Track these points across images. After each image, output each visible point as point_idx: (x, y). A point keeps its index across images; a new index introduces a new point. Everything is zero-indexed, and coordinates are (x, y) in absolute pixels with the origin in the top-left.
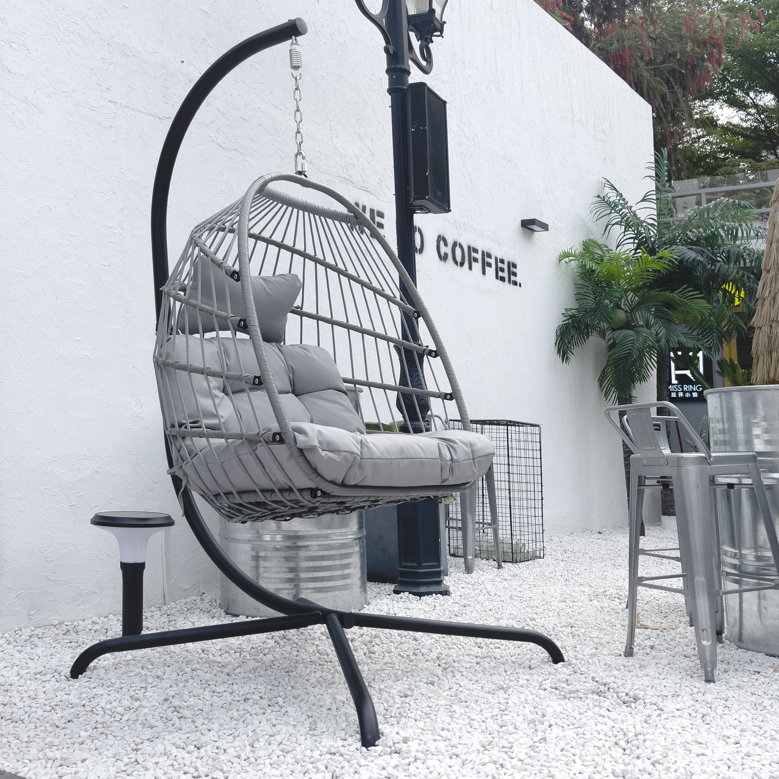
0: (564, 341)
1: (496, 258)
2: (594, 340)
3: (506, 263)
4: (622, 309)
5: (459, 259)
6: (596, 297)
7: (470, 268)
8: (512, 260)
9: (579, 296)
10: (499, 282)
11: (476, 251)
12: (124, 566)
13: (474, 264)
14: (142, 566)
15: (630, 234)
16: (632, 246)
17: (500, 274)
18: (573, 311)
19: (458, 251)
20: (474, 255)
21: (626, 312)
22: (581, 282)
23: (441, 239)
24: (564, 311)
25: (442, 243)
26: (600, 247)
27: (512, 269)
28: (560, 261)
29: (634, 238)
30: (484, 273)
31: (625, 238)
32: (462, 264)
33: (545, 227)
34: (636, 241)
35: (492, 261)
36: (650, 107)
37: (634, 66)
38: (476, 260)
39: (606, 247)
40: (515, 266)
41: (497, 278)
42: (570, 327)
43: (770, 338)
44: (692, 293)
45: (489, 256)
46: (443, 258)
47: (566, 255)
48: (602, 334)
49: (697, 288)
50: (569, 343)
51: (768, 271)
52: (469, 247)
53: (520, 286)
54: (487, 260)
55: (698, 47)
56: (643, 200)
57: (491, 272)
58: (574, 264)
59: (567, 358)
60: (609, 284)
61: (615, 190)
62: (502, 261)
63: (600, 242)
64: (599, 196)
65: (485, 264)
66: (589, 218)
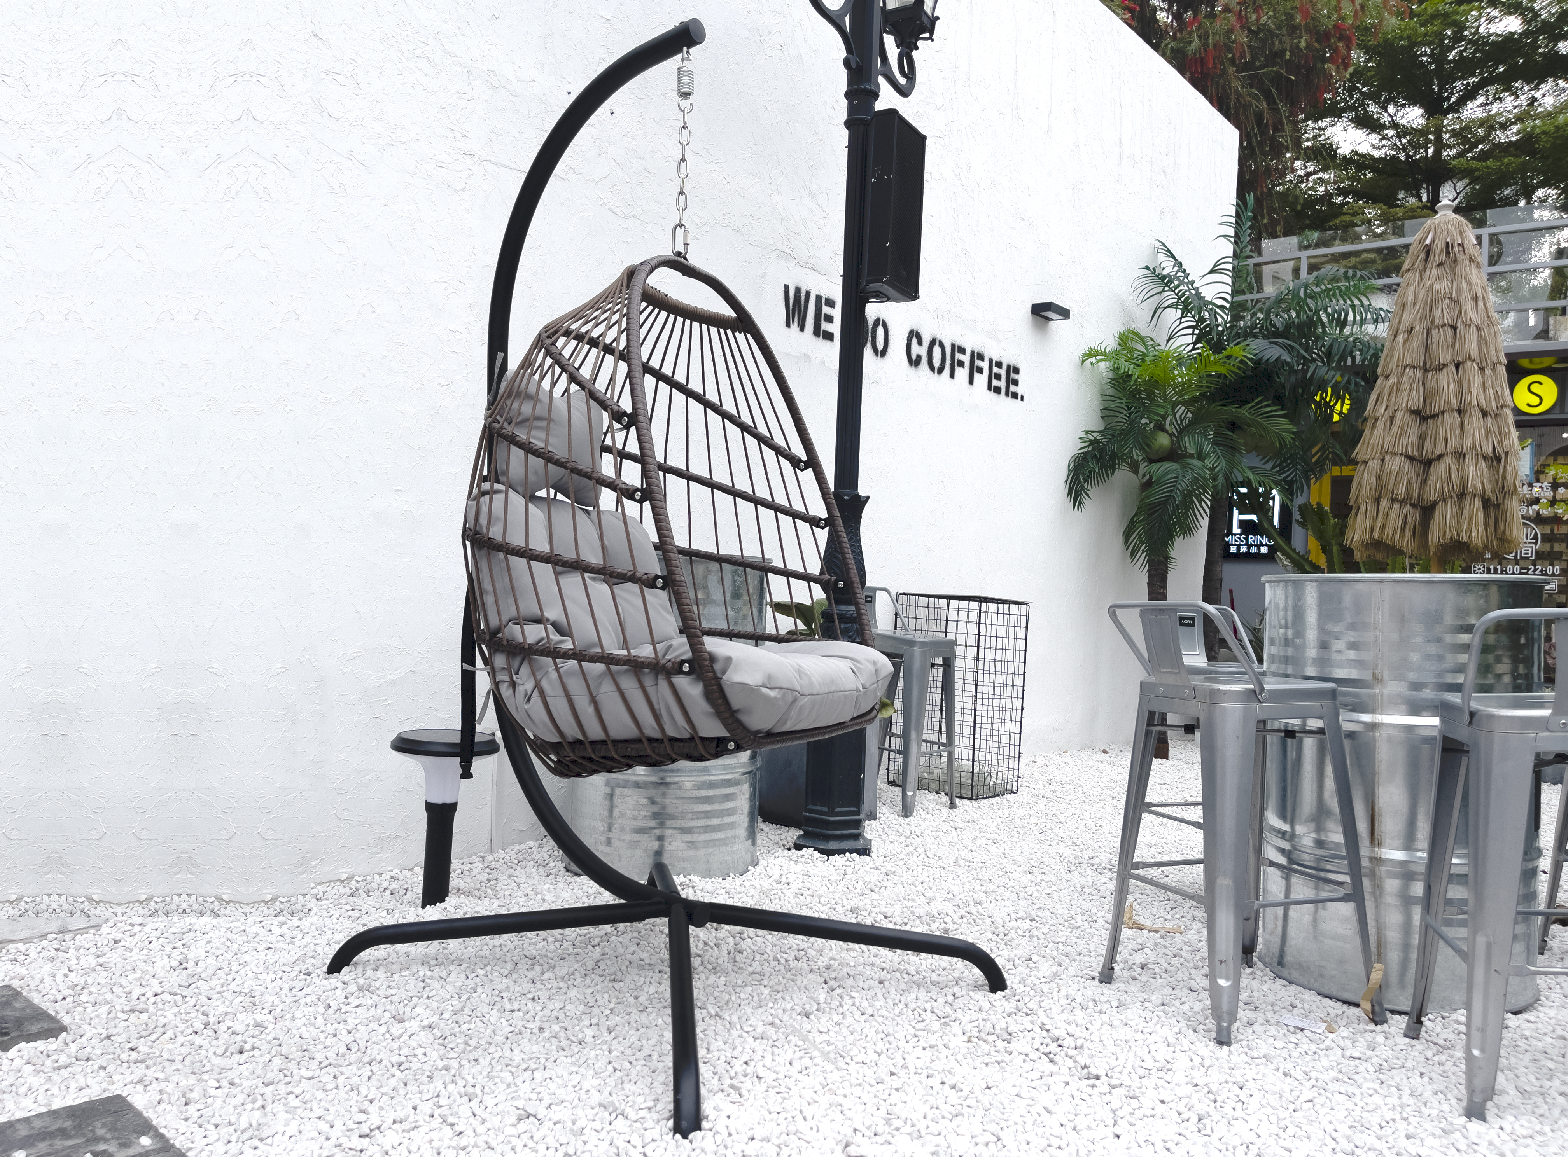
0: (1078, 477)
1: (991, 361)
2: (1122, 476)
3: (1005, 367)
4: (1166, 432)
5: (937, 363)
6: (1130, 414)
7: (952, 376)
8: (1013, 363)
9: (1107, 413)
10: (992, 394)
11: (962, 351)
12: (431, 808)
13: (958, 370)
14: (452, 809)
15: (1189, 321)
16: (1190, 339)
17: (995, 383)
18: (1095, 435)
19: (937, 352)
20: (959, 356)
21: (1172, 435)
22: (1110, 391)
23: (914, 335)
24: (1082, 435)
25: (914, 341)
26: (1143, 340)
27: (1013, 376)
28: (1083, 361)
29: (1194, 327)
30: (971, 382)
31: (1182, 326)
32: (941, 370)
33: (1065, 313)
34: (1197, 332)
35: (985, 365)
36: (1236, 133)
37: (1218, 72)
38: (961, 364)
39: (1152, 340)
40: (1017, 371)
41: (989, 388)
42: (1089, 457)
43: (1379, 478)
44: (1269, 409)
45: (981, 357)
46: (915, 362)
47: (1092, 353)
48: (1134, 467)
49: (1279, 400)
50: (1086, 480)
51: (1387, 377)
52: (953, 346)
53: (1022, 399)
54: (978, 363)
55: (1318, 41)
56: (1212, 272)
57: (981, 380)
58: (1103, 365)
59: (1080, 503)
60: (1151, 395)
61: (1173, 256)
62: (999, 365)
63: (1143, 334)
64: (1147, 268)
65: (975, 370)
66: (1131, 299)
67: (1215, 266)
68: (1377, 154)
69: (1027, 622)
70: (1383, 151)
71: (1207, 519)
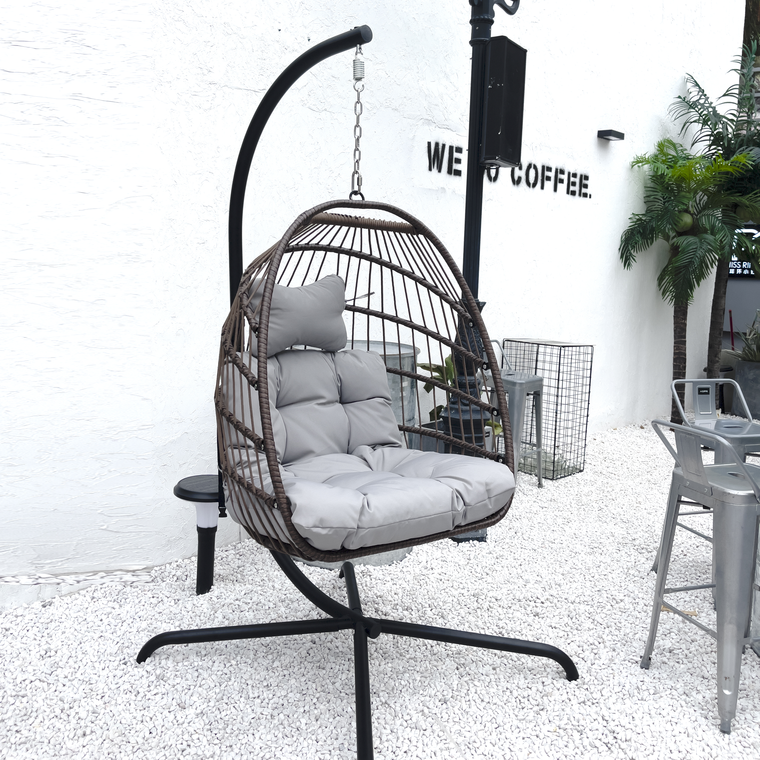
0: (627, 247)
1: (569, 173)
2: (658, 244)
3: (578, 176)
4: (689, 212)
5: (532, 180)
6: (664, 203)
7: (542, 188)
8: (584, 172)
9: (648, 199)
10: (570, 196)
11: (549, 169)
12: (200, 530)
13: (547, 183)
14: (215, 529)
15: (707, 131)
16: (707, 144)
17: (572, 188)
18: (641, 216)
19: (532, 172)
20: (547, 173)
22: (652, 185)
24: (631, 216)
26: (674, 145)
27: (584, 182)
28: (633, 166)
29: (710, 136)
30: (555, 190)
31: (701, 136)
32: (534, 185)
33: (620, 136)
34: (712, 138)
35: (565, 177)
38: (549, 179)
39: (681, 146)
40: (587, 178)
41: (568, 193)
42: (635, 232)
45: (562, 172)
46: (516, 182)
47: (639, 161)
48: (667, 238)
50: (633, 247)
52: (543, 167)
53: (590, 197)
54: (560, 176)
56: (725, 95)
57: (562, 187)
58: (646, 167)
59: (629, 265)
61: (697, 85)
62: (575, 175)
63: (675, 141)
64: (679, 97)
65: (558, 181)
66: (668, 118)
67: (727, 91)
69: (592, 358)
71: (715, 268)
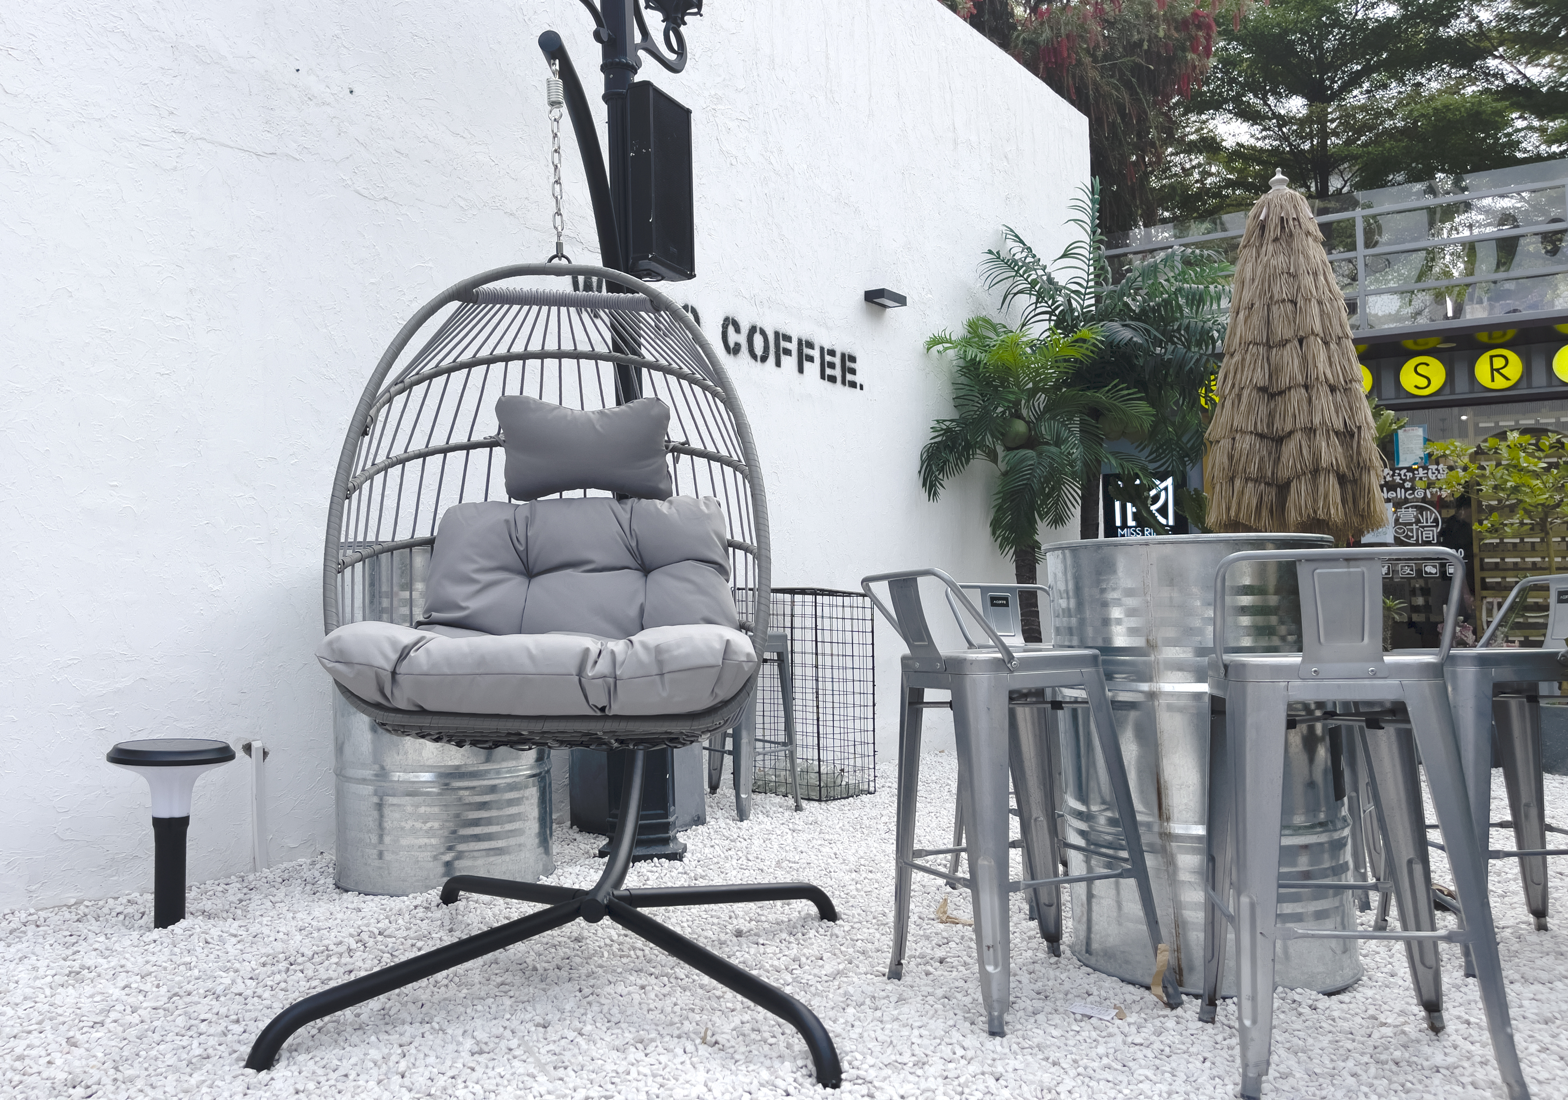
0: (931, 469)
1: (822, 349)
2: (979, 464)
3: (838, 355)
4: (1023, 419)
5: (759, 351)
6: (984, 402)
7: (778, 364)
8: (848, 351)
9: (959, 401)
10: (826, 383)
11: (788, 339)
12: (158, 823)
13: (784, 359)
14: (184, 822)
15: (1043, 307)
16: (1046, 325)
17: (829, 371)
18: (947, 423)
19: (758, 340)
20: (784, 344)
21: (1028, 423)
22: (963, 380)
23: (730, 323)
24: (934, 424)
25: (731, 329)
26: (994, 327)
27: (849, 364)
28: (928, 349)
29: (1051, 313)
30: (801, 370)
31: (1037, 312)
32: (764, 359)
33: (901, 300)
35: (816, 353)
36: (1085, 120)
38: (788, 352)
39: (1005, 327)
40: (853, 359)
41: (823, 376)
42: (942, 447)
44: (1127, 392)
45: (810, 345)
46: (733, 350)
47: (935, 341)
48: (992, 456)
49: (1137, 383)
50: (941, 470)
52: (777, 334)
53: (862, 388)
54: (807, 351)
55: (1176, 29)
56: (1064, 256)
57: (812, 369)
58: (951, 353)
59: (935, 494)
60: (1004, 381)
61: (1021, 242)
62: (832, 353)
63: (996, 321)
64: (990, 252)
65: (804, 359)
66: (978, 285)
67: (1066, 251)
68: (1259, 144)
70: (1267, 141)
71: (1079, 508)
